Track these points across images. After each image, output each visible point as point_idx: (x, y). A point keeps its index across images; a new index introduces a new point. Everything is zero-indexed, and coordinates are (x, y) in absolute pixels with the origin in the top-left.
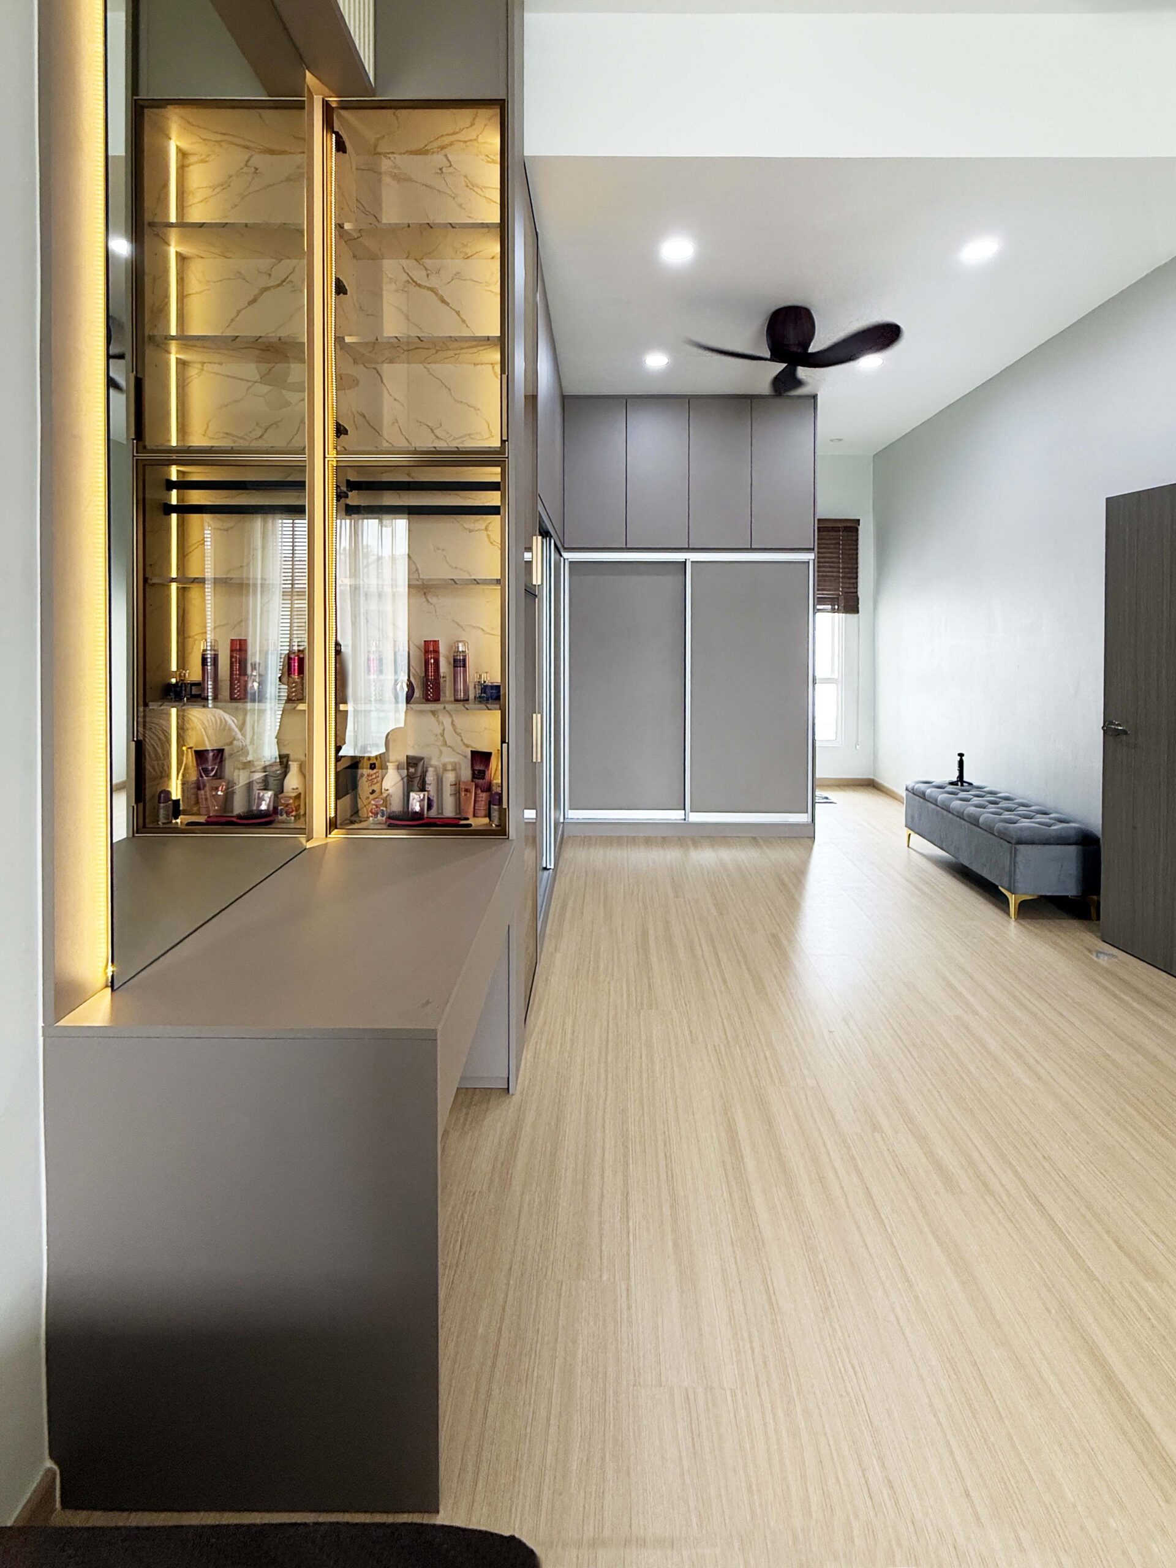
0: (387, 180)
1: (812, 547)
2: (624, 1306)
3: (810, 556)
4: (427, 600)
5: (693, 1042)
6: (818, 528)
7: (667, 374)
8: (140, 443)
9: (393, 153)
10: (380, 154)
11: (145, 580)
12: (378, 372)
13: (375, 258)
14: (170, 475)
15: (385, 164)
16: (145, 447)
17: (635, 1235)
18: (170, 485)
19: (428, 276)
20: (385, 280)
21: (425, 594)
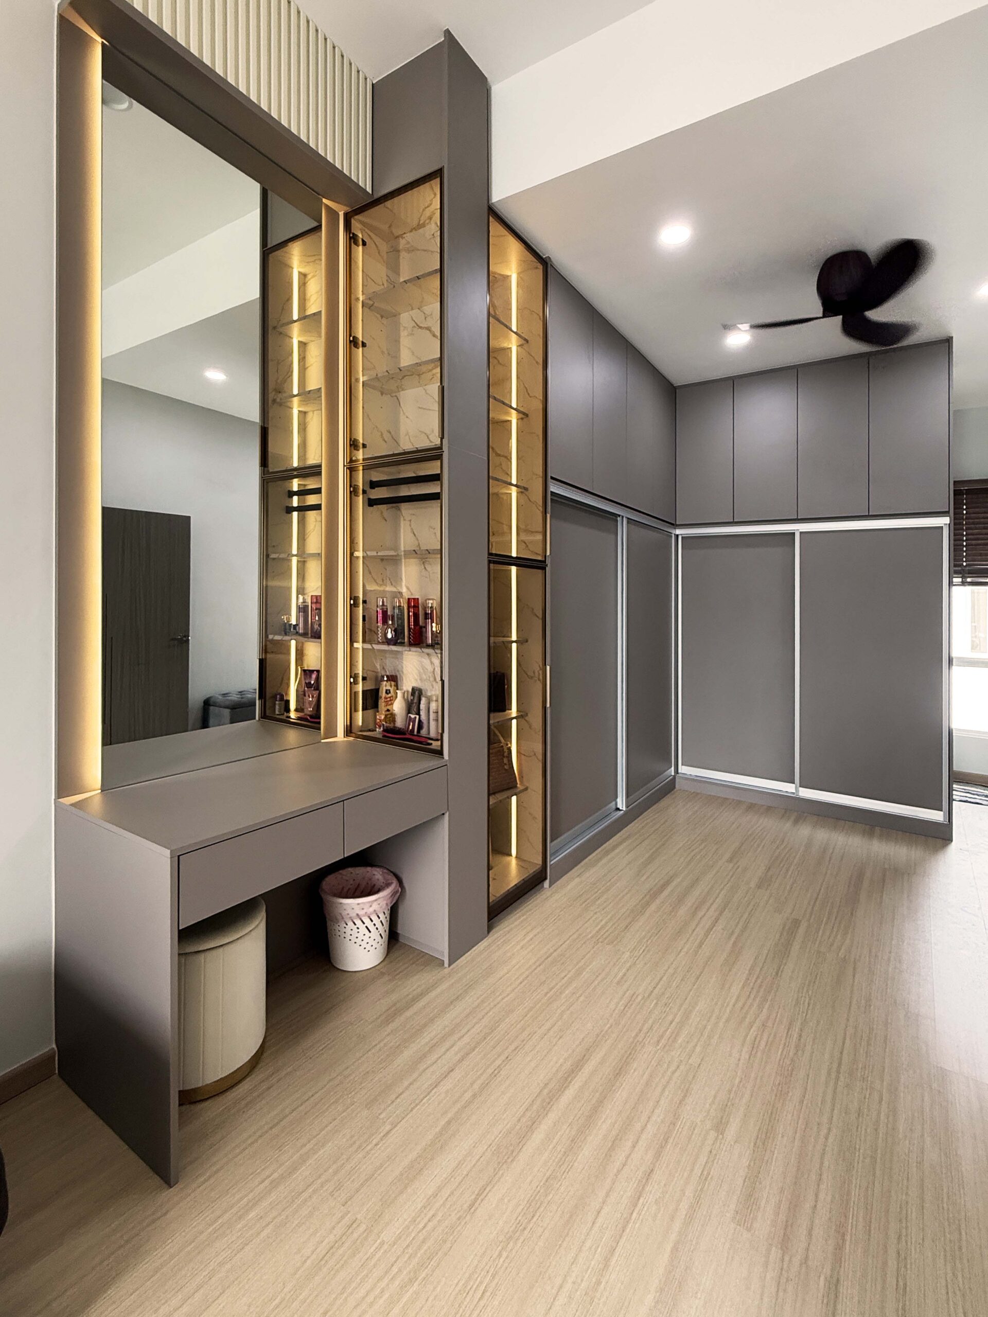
0: (403, 254)
1: (947, 510)
2: (374, 1142)
3: (944, 521)
4: (425, 568)
5: (618, 983)
6: (954, 490)
7: (750, 349)
8: (266, 469)
9: (405, 233)
10: (397, 237)
11: (268, 556)
12: (397, 398)
13: (395, 315)
14: (292, 487)
15: (402, 242)
16: (268, 471)
17: (429, 1099)
18: (291, 494)
19: (425, 318)
20: (402, 328)
21: (423, 563)
